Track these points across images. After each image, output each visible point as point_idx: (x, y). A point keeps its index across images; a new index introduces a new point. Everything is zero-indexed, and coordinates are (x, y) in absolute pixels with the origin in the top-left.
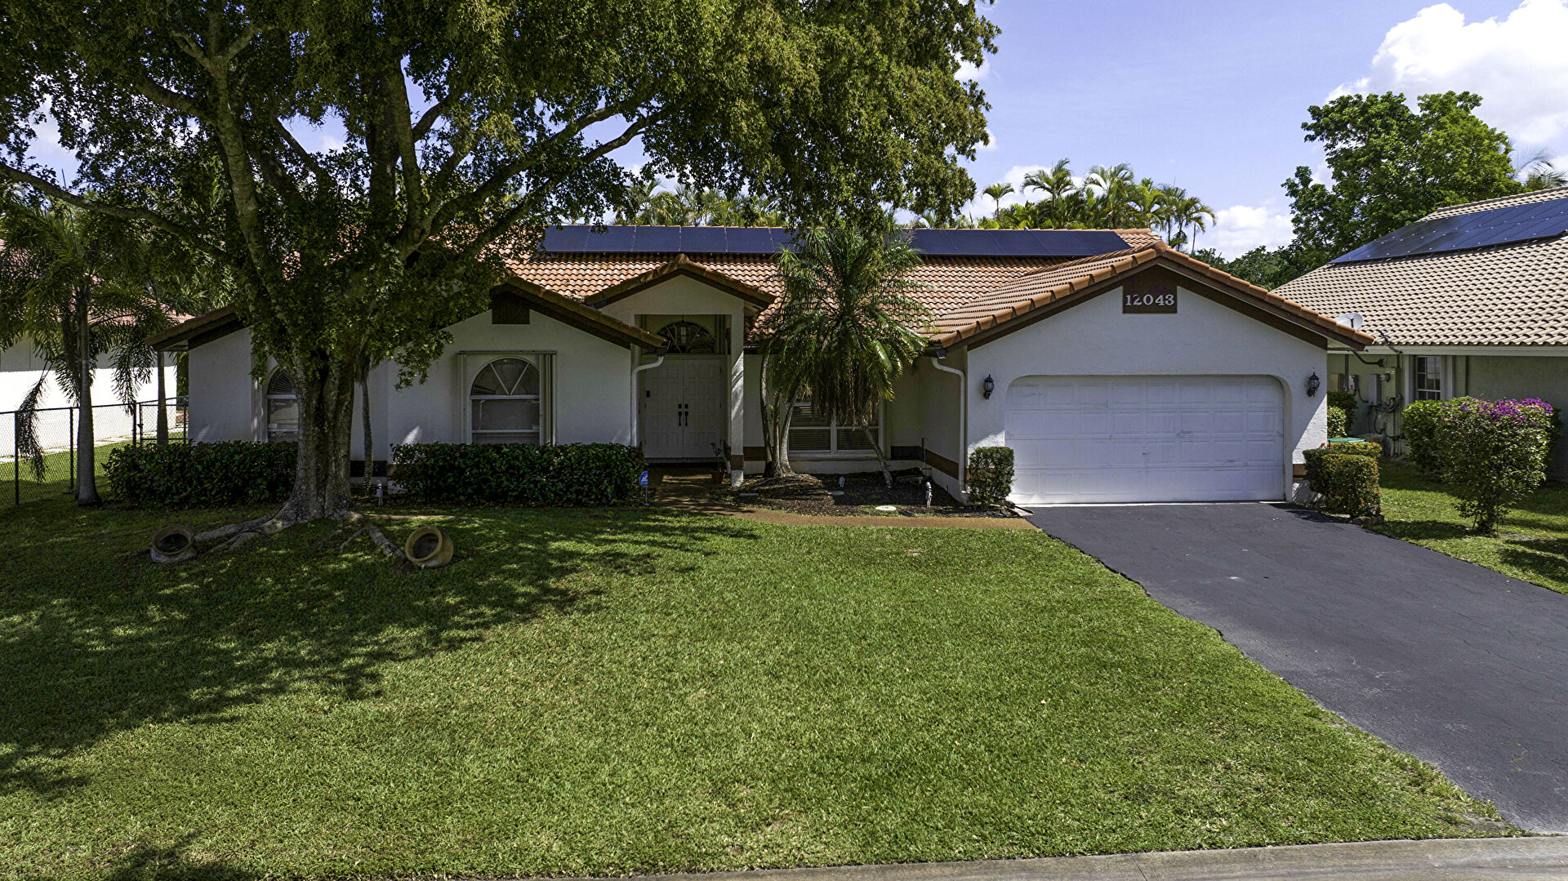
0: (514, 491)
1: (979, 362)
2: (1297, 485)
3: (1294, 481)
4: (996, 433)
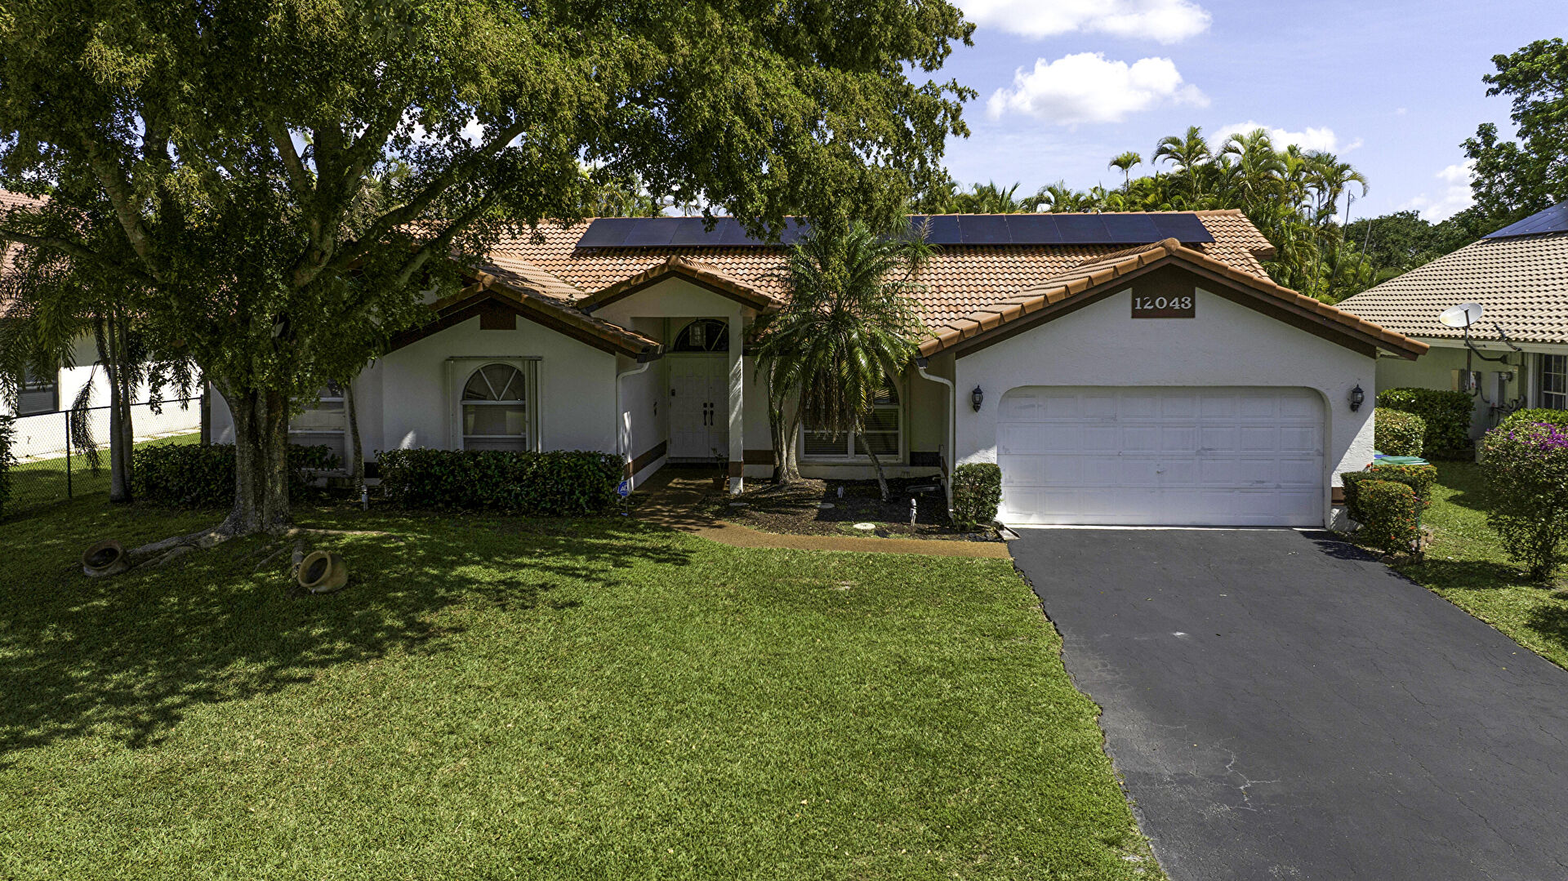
0: (487, 499)
1: (968, 372)
2: (1336, 511)
3: (1333, 507)
4: (988, 447)
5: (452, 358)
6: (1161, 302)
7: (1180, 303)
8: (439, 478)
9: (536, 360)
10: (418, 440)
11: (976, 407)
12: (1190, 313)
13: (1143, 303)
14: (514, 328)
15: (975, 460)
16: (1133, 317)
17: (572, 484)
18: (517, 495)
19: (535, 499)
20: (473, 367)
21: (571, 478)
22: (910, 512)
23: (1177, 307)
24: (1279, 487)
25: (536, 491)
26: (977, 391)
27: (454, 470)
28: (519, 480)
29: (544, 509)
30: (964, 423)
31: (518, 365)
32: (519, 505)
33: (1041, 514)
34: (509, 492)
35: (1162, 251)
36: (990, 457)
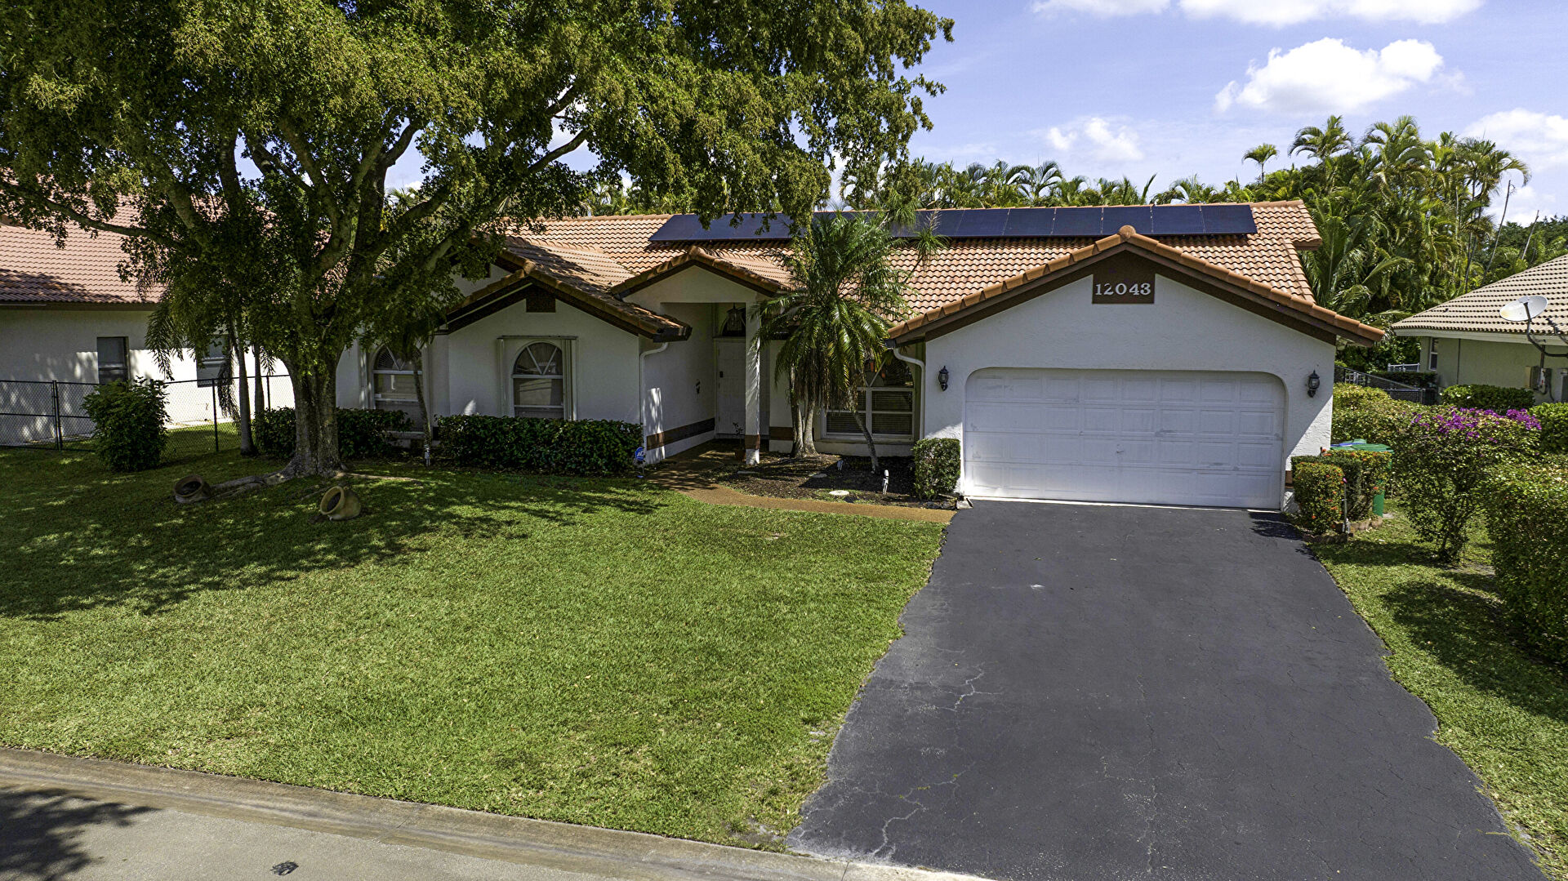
0: (523, 459)
1: (938, 352)
2: (1290, 494)
3: (1287, 490)
4: (955, 424)
5: (503, 337)
6: (1121, 288)
7: (1140, 289)
8: (485, 440)
9: (570, 339)
10: (477, 408)
11: (944, 386)
12: (1150, 299)
13: (1104, 289)
14: (553, 310)
15: (941, 435)
16: (1094, 302)
17: (592, 448)
18: (547, 456)
19: (562, 460)
20: (520, 345)
21: (590, 442)
22: (882, 482)
23: (1136, 293)
24: (1236, 469)
25: (562, 453)
26: (944, 372)
27: (496, 433)
28: (548, 443)
29: (570, 469)
30: (932, 401)
31: (557, 343)
32: (548, 463)
33: (1006, 488)
34: (540, 452)
35: (1117, 238)
36: (956, 433)
